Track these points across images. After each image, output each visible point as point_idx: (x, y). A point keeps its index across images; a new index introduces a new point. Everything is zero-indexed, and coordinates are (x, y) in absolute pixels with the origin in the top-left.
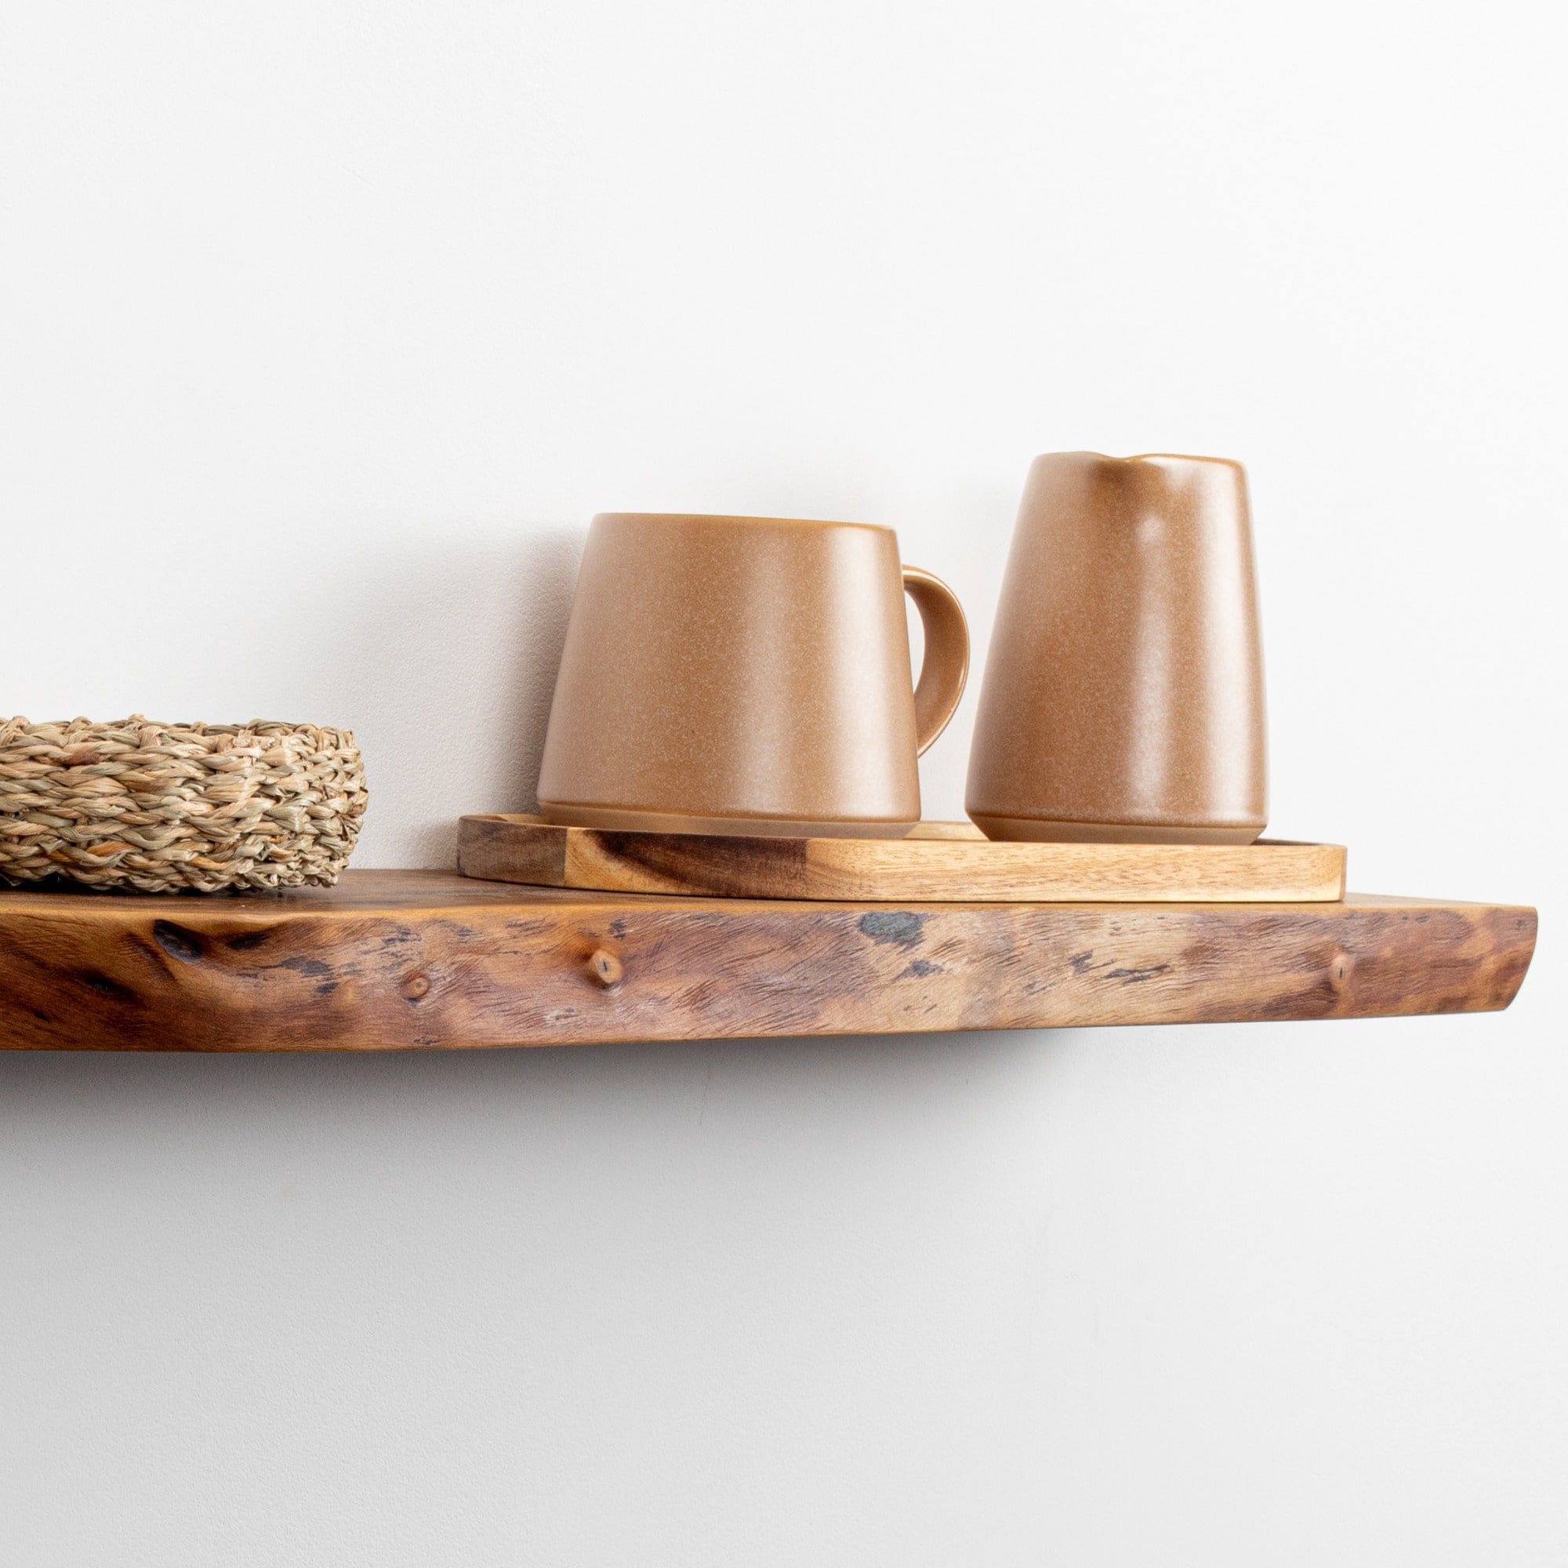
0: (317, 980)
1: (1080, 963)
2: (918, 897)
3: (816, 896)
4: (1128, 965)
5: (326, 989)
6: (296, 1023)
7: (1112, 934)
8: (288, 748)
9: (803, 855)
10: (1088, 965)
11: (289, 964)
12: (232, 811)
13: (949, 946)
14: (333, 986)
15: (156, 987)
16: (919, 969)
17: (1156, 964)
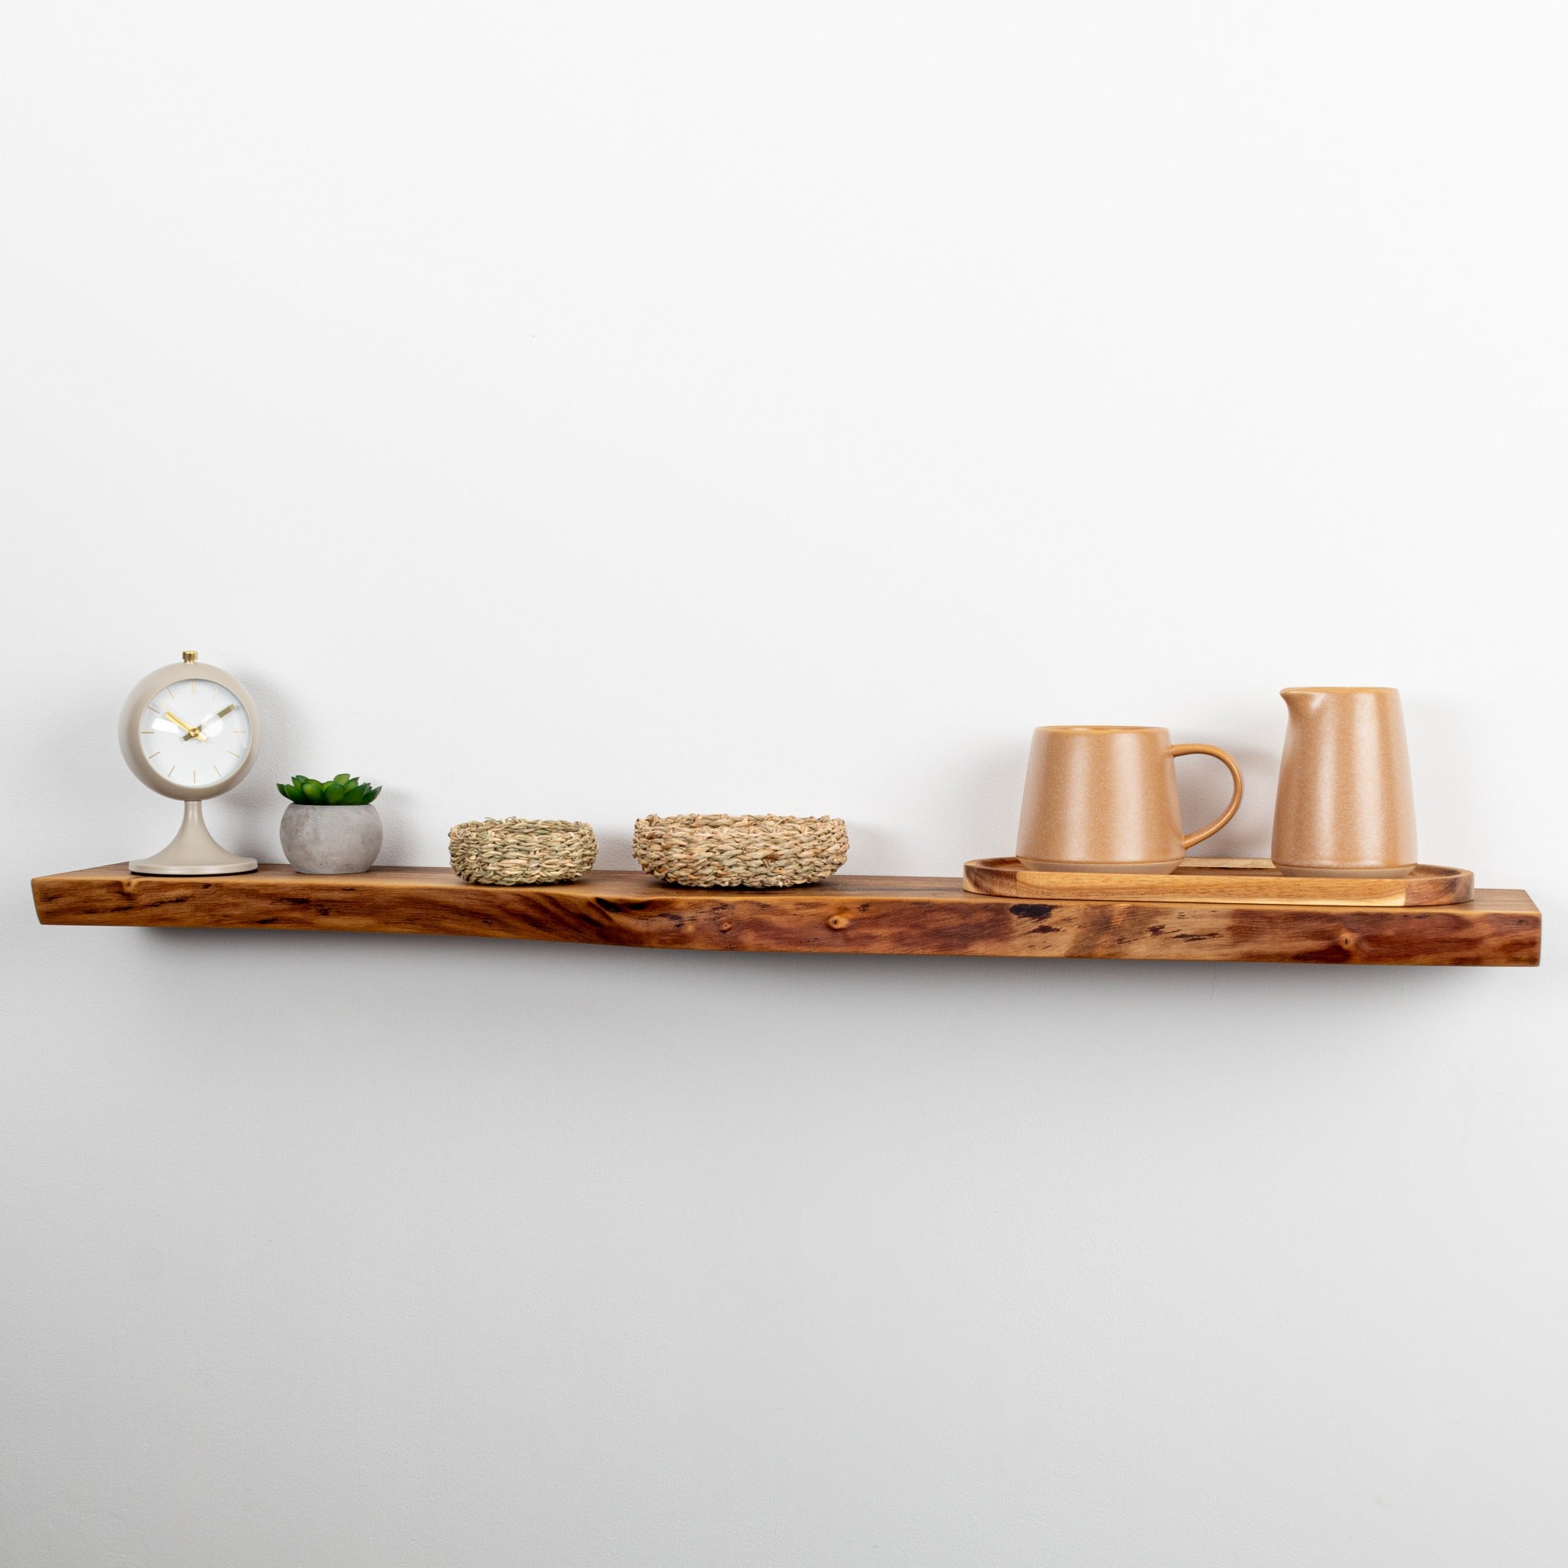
0: (677, 922)
1: (1156, 931)
2: (1079, 898)
3: (1021, 896)
4: (1189, 932)
5: (678, 926)
6: (667, 938)
7: (1179, 918)
8: (724, 833)
9: (1015, 878)
10: (1161, 932)
11: (663, 915)
12: (693, 857)
13: (1068, 920)
14: (682, 925)
15: (605, 922)
16: (1045, 930)
17: (1209, 932)
